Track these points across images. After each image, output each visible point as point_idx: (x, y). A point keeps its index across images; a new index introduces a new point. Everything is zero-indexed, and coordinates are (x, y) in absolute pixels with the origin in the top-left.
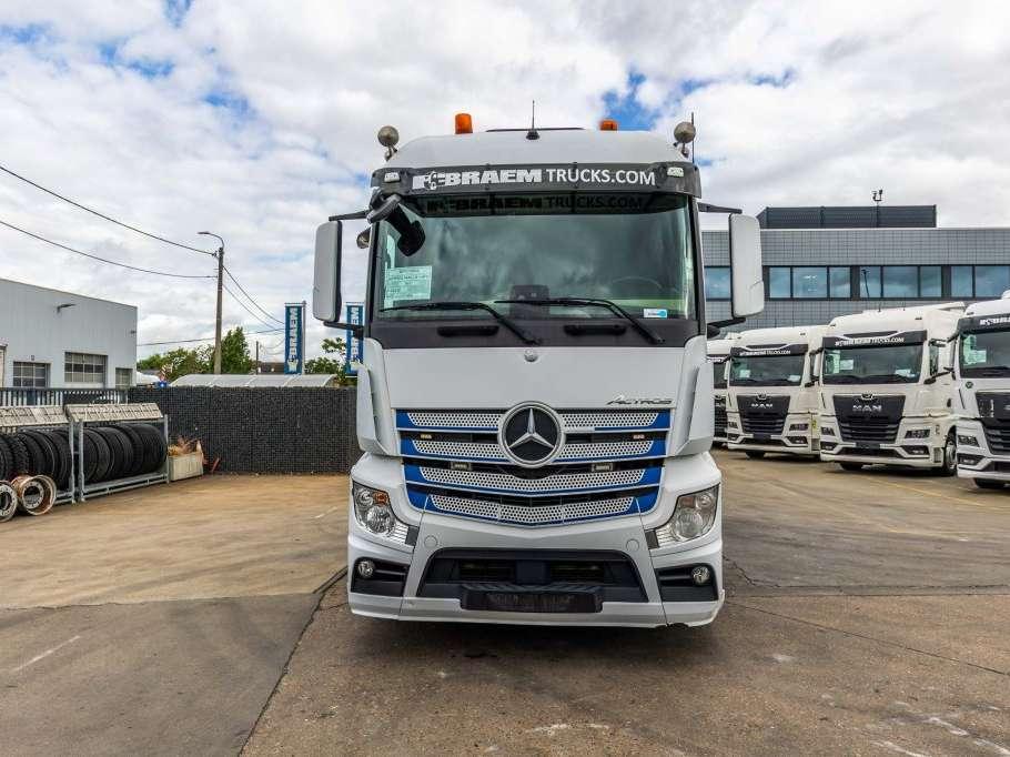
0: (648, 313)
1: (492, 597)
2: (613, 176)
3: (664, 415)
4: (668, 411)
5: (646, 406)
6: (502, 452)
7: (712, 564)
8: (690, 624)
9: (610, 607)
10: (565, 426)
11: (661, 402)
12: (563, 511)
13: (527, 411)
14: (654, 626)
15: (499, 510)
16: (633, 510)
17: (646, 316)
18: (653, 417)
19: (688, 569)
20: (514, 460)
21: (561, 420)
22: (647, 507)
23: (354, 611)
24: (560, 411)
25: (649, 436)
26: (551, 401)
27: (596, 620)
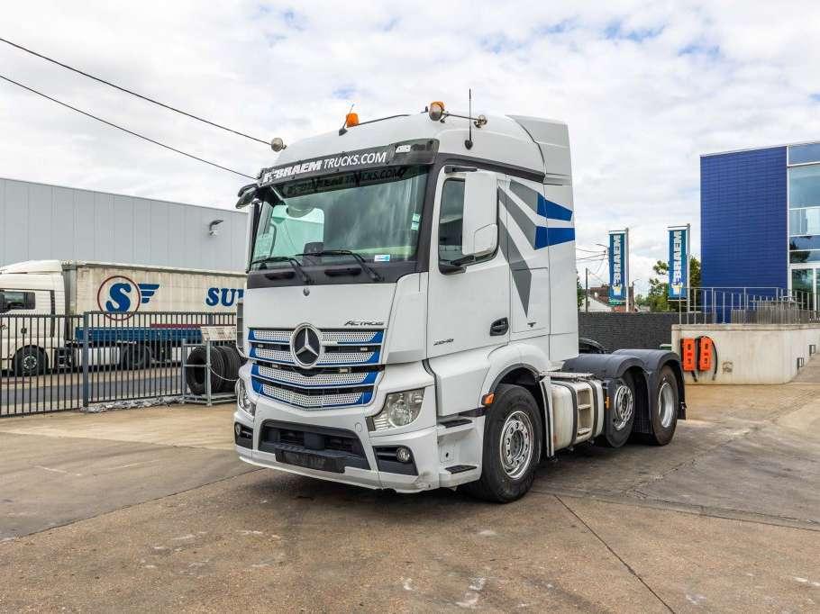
0: (377, 258)
1: (287, 455)
2: (359, 160)
3: (380, 333)
4: (382, 331)
5: (367, 327)
6: (292, 357)
7: (411, 448)
8: (398, 491)
9: (350, 471)
10: (324, 341)
11: (377, 324)
12: (323, 400)
13: (304, 330)
14: (375, 488)
15: (292, 396)
16: (359, 402)
17: (376, 260)
18: (372, 335)
19: (394, 449)
20: (298, 363)
21: (320, 335)
22: (366, 400)
23: (241, 458)
24: (322, 330)
25: (370, 349)
26: (316, 324)
27: (341, 479)
